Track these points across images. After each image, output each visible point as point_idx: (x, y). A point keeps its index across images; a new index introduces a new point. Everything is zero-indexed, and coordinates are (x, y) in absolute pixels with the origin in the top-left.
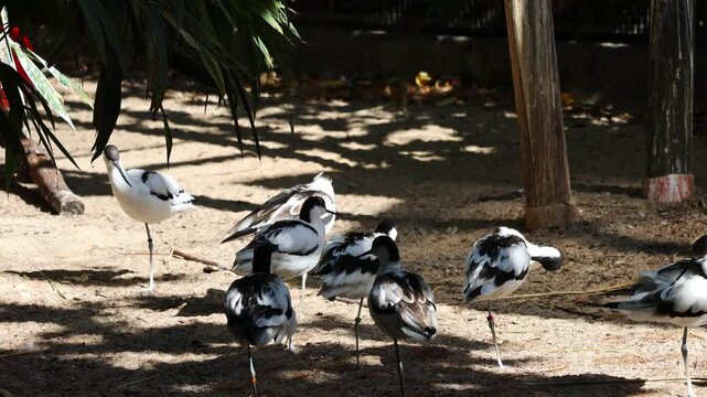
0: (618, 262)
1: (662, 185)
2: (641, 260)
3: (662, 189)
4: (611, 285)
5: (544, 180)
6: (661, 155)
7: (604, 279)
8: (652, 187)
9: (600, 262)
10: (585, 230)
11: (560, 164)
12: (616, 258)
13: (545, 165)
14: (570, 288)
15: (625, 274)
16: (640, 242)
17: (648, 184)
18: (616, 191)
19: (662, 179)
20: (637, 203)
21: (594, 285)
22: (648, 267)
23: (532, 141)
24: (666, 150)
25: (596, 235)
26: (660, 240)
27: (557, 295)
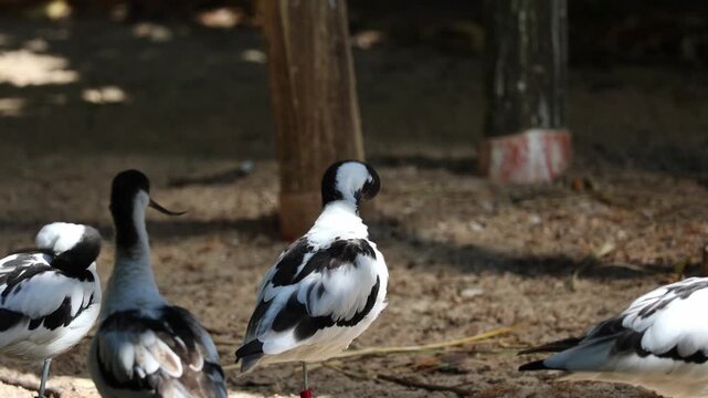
0: (469, 293)
1: (515, 151)
2: (510, 288)
3: (515, 158)
4: (467, 334)
5: (317, 142)
6: (511, 95)
7: (453, 323)
8: (498, 154)
9: (435, 293)
10: (394, 235)
11: (345, 112)
12: (462, 286)
13: (316, 114)
14: (393, 341)
15: (489, 313)
16: (501, 255)
17: (489, 149)
18: (424, 163)
19: (515, 140)
20: (470, 184)
21: (437, 335)
22: (526, 301)
23: (293, 70)
24: (521, 86)
25: (417, 244)
26: (536, 251)
27: (374, 356)
